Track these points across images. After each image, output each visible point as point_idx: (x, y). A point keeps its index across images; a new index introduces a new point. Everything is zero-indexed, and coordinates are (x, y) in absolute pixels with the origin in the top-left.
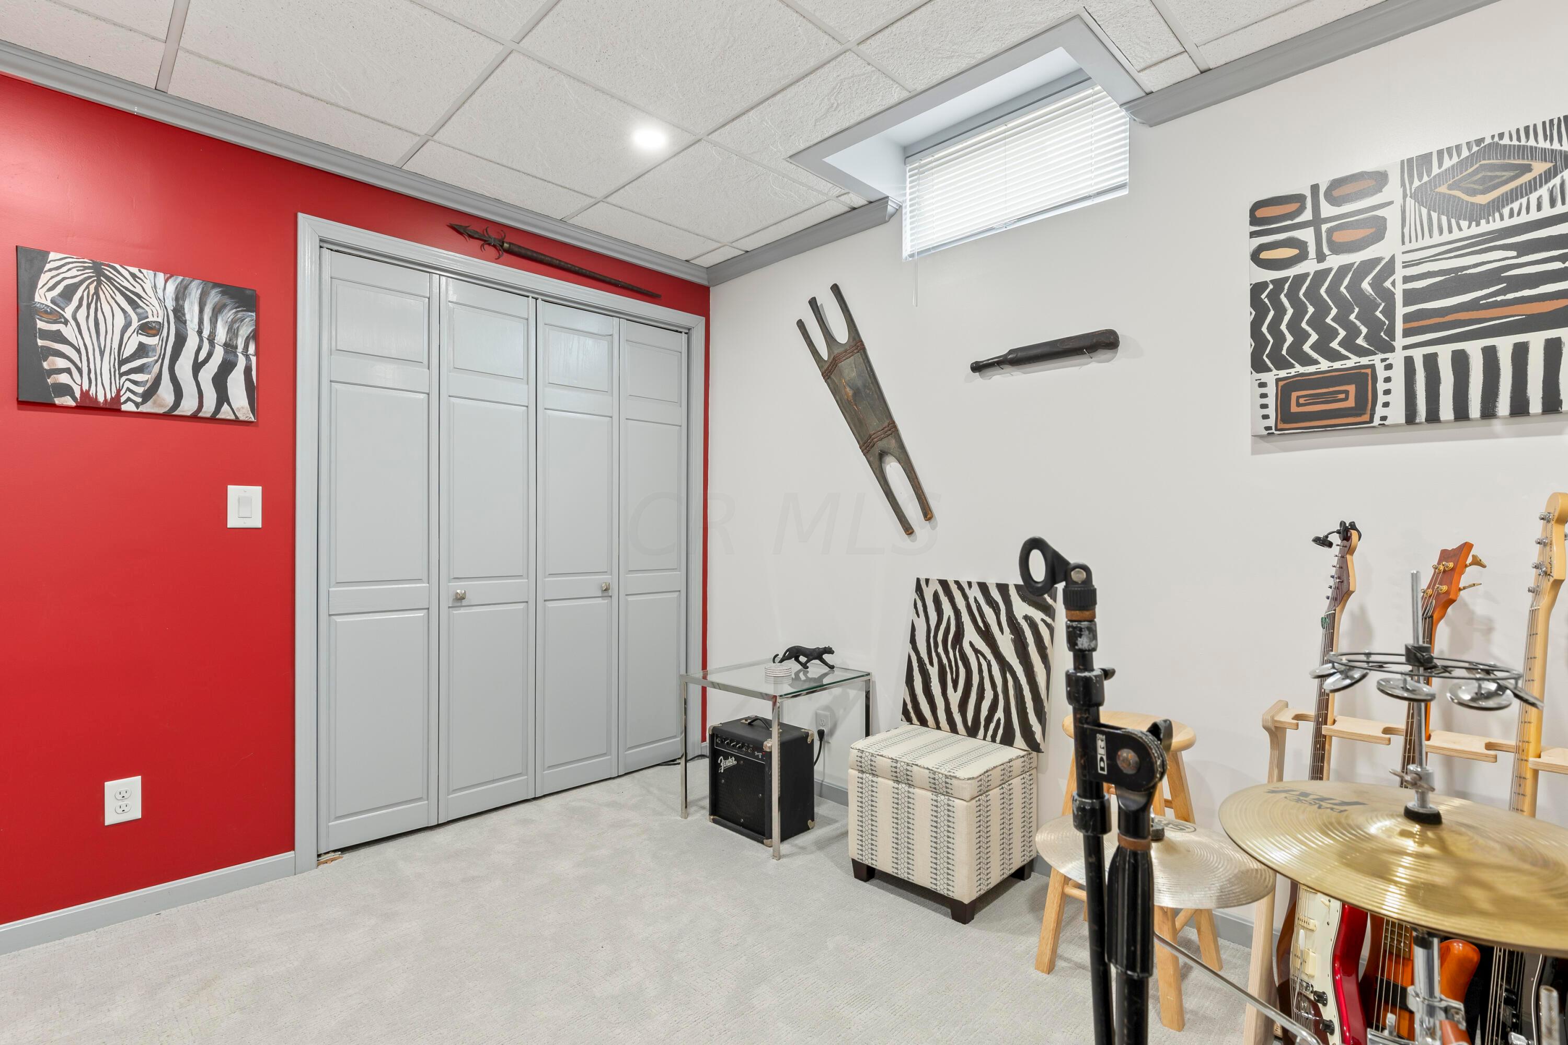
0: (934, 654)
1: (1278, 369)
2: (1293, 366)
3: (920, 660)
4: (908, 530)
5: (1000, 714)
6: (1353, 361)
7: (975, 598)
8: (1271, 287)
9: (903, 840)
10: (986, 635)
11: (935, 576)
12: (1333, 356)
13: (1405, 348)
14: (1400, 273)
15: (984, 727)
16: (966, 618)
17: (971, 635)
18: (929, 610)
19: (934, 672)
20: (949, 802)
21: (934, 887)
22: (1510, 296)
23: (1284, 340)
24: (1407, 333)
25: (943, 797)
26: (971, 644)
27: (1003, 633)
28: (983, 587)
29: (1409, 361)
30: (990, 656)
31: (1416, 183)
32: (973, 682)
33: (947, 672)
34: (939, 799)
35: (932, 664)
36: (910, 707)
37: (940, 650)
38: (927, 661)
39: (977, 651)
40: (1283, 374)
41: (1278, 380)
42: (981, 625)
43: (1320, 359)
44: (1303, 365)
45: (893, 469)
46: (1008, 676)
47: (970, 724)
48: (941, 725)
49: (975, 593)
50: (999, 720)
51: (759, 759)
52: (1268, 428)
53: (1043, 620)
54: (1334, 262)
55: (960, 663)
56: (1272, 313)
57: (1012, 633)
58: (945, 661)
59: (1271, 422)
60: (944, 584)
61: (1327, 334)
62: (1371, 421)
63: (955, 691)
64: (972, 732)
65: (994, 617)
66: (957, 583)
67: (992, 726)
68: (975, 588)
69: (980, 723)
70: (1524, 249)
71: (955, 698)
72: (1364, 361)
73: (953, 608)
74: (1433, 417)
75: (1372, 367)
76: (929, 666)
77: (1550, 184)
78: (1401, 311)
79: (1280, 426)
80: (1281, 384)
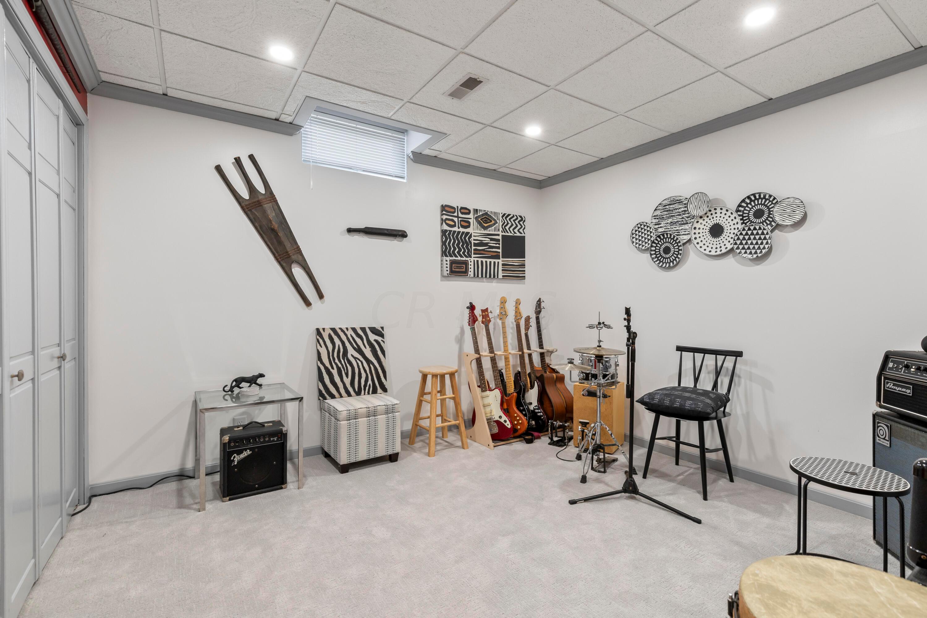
0: (333, 364)
1: (450, 257)
2: (453, 257)
3: (326, 368)
4: (308, 303)
5: (370, 382)
6: (464, 259)
7: (351, 335)
8: (448, 232)
9: (372, 440)
10: (359, 351)
11: (327, 327)
12: (461, 256)
13: (474, 257)
14: (473, 238)
15: (364, 389)
16: (347, 344)
17: (351, 351)
18: (327, 343)
19: (335, 372)
20: (394, 415)
21: (387, 453)
22: (489, 250)
23: (451, 249)
24: (474, 254)
25: (390, 414)
26: (352, 355)
27: (366, 348)
28: (354, 330)
29: (474, 260)
30: (362, 359)
31: (475, 216)
32: (356, 372)
33: (342, 370)
34: (389, 416)
35: (333, 368)
36: (324, 392)
37: (337, 361)
38: (330, 368)
39: (355, 358)
40: (451, 258)
41: (450, 260)
42: (355, 346)
43: (459, 256)
44: (455, 257)
45: (297, 271)
46: (371, 366)
47: (357, 390)
48: (342, 395)
49: (350, 333)
50: (370, 385)
51: (276, 441)
52: (448, 274)
53: (382, 340)
54: (462, 230)
55: (348, 365)
56: (449, 240)
57: (370, 347)
58: (340, 365)
59: (448, 272)
60: (333, 330)
61: (460, 250)
62: (468, 275)
63: (347, 378)
64: (358, 393)
65: (361, 342)
66: (340, 329)
67: (367, 388)
68: (350, 330)
69: (361, 388)
70: (492, 239)
71: (347, 381)
72: (467, 259)
73: (340, 341)
74: (478, 276)
75: (468, 261)
76: (331, 370)
77: (495, 226)
78: (473, 248)
79: (451, 274)
80: (451, 261)
